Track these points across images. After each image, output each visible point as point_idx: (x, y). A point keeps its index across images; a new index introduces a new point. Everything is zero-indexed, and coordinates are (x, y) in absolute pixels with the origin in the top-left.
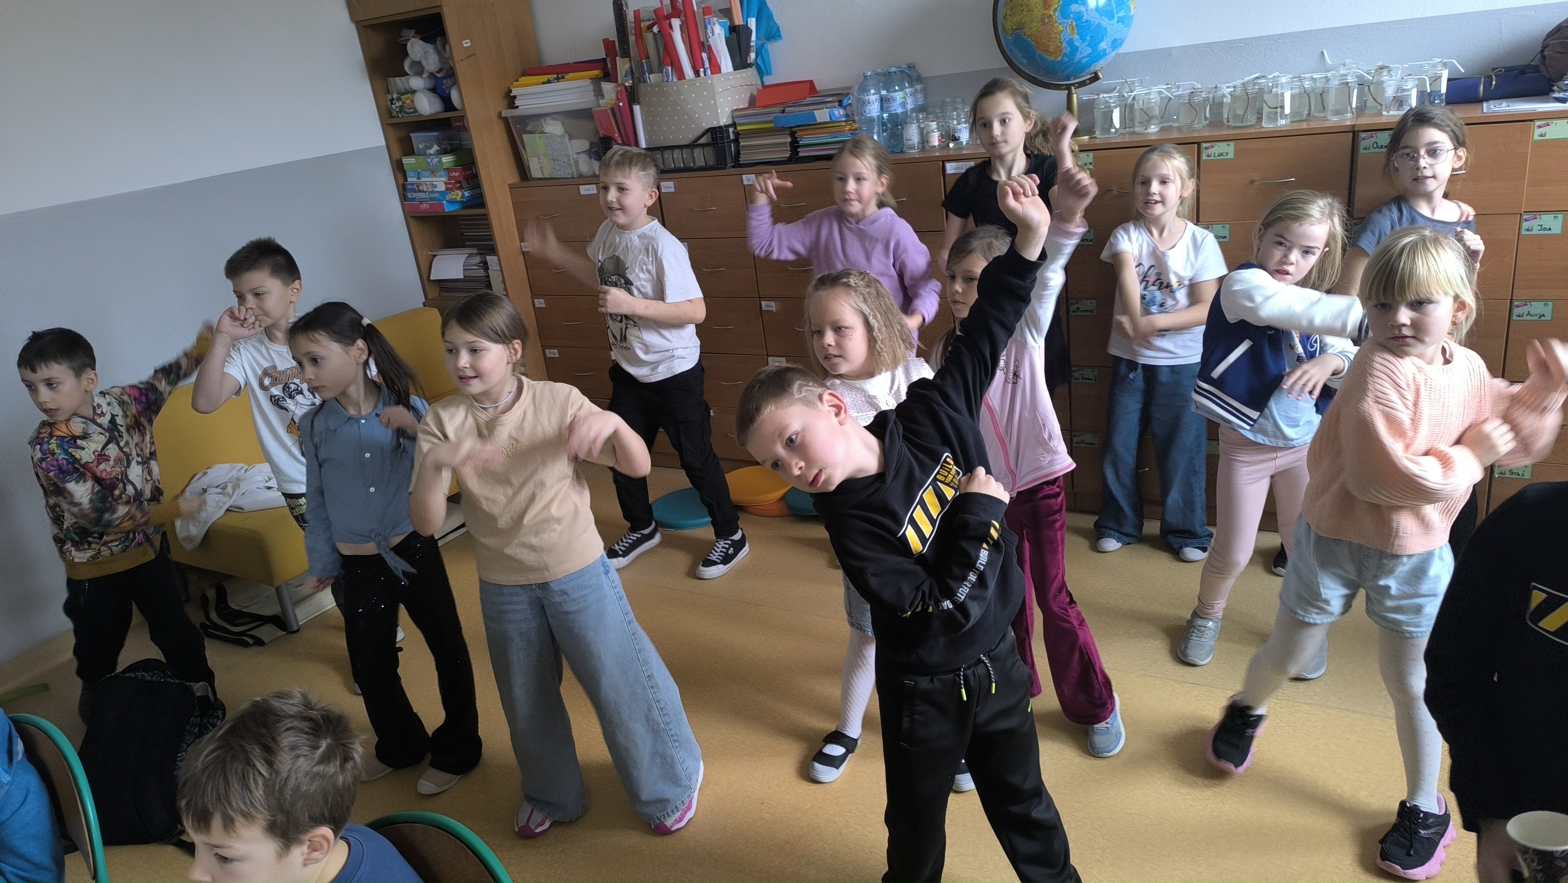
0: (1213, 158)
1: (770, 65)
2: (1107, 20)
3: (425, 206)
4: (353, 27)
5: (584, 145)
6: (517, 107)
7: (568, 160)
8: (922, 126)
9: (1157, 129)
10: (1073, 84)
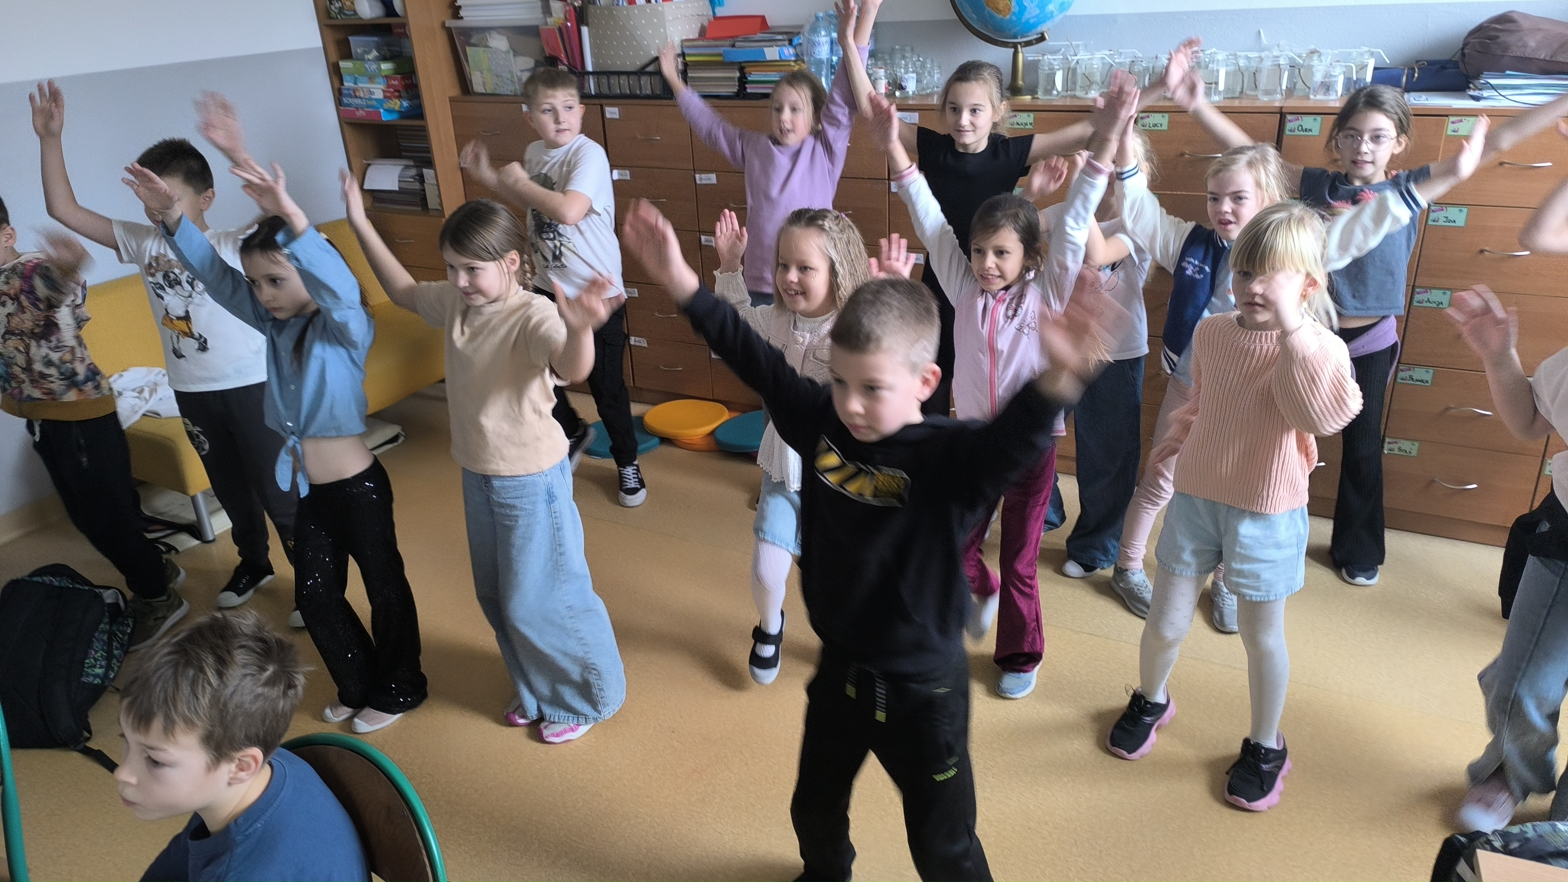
3: (361, 113)
5: (529, 62)
6: (462, 18)
7: (512, 77)
9: (1097, 95)
10: (1020, 43)
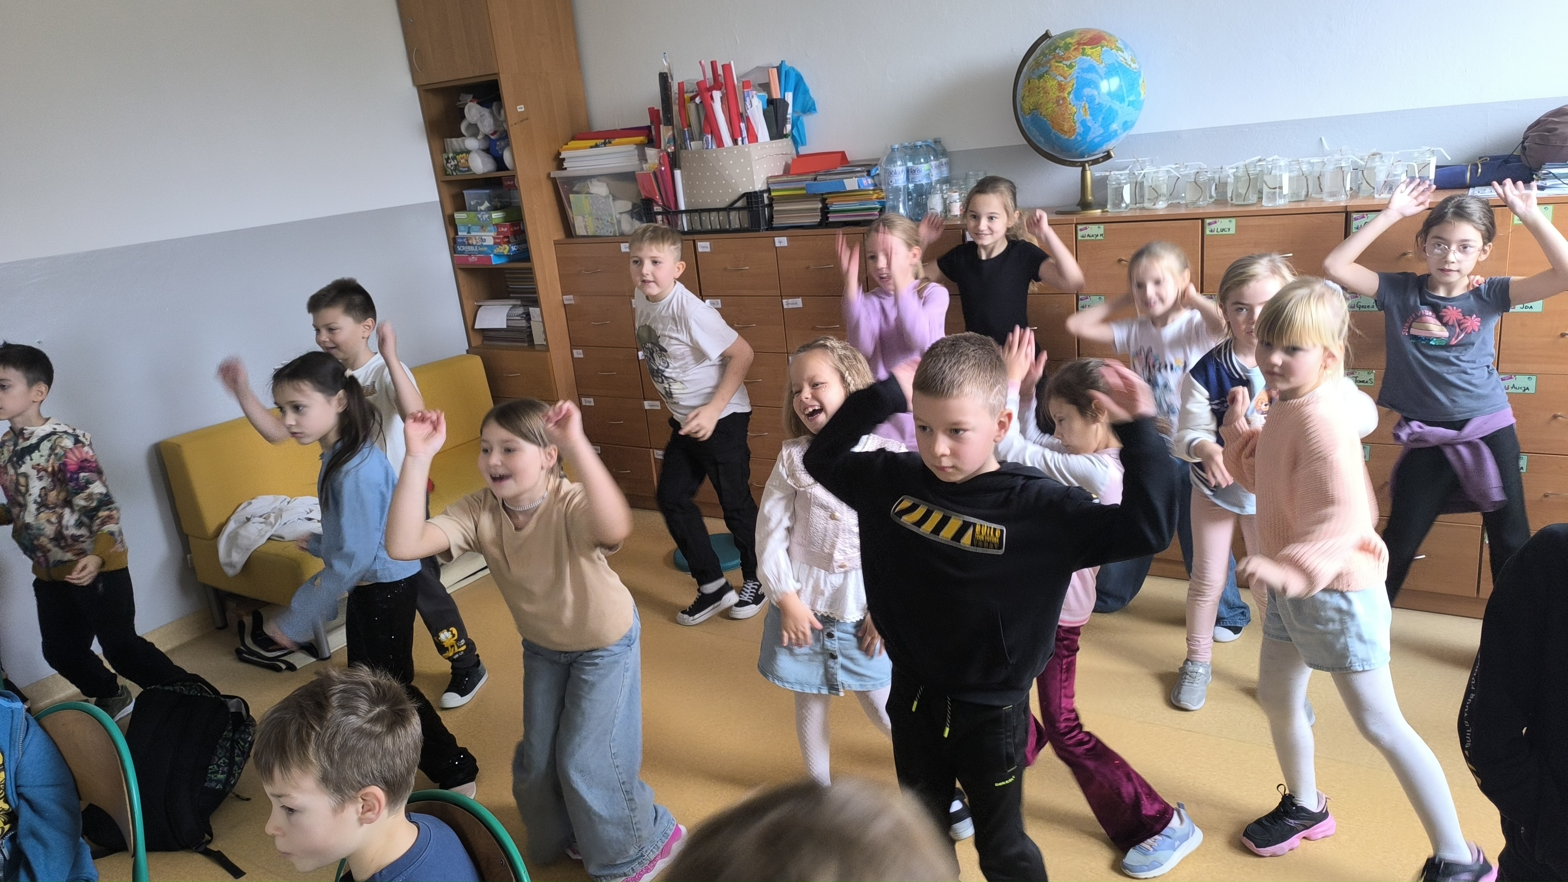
0: (1215, 233)
1: (805, 137)
2: (1118, 103)
3: (473, 259)
4: (414, 91)
5: (628, 205)
6: (565, 169)
7: (611, 219)
8: (945, 196)
9: (1165, 205)
10: (1087, 162)
